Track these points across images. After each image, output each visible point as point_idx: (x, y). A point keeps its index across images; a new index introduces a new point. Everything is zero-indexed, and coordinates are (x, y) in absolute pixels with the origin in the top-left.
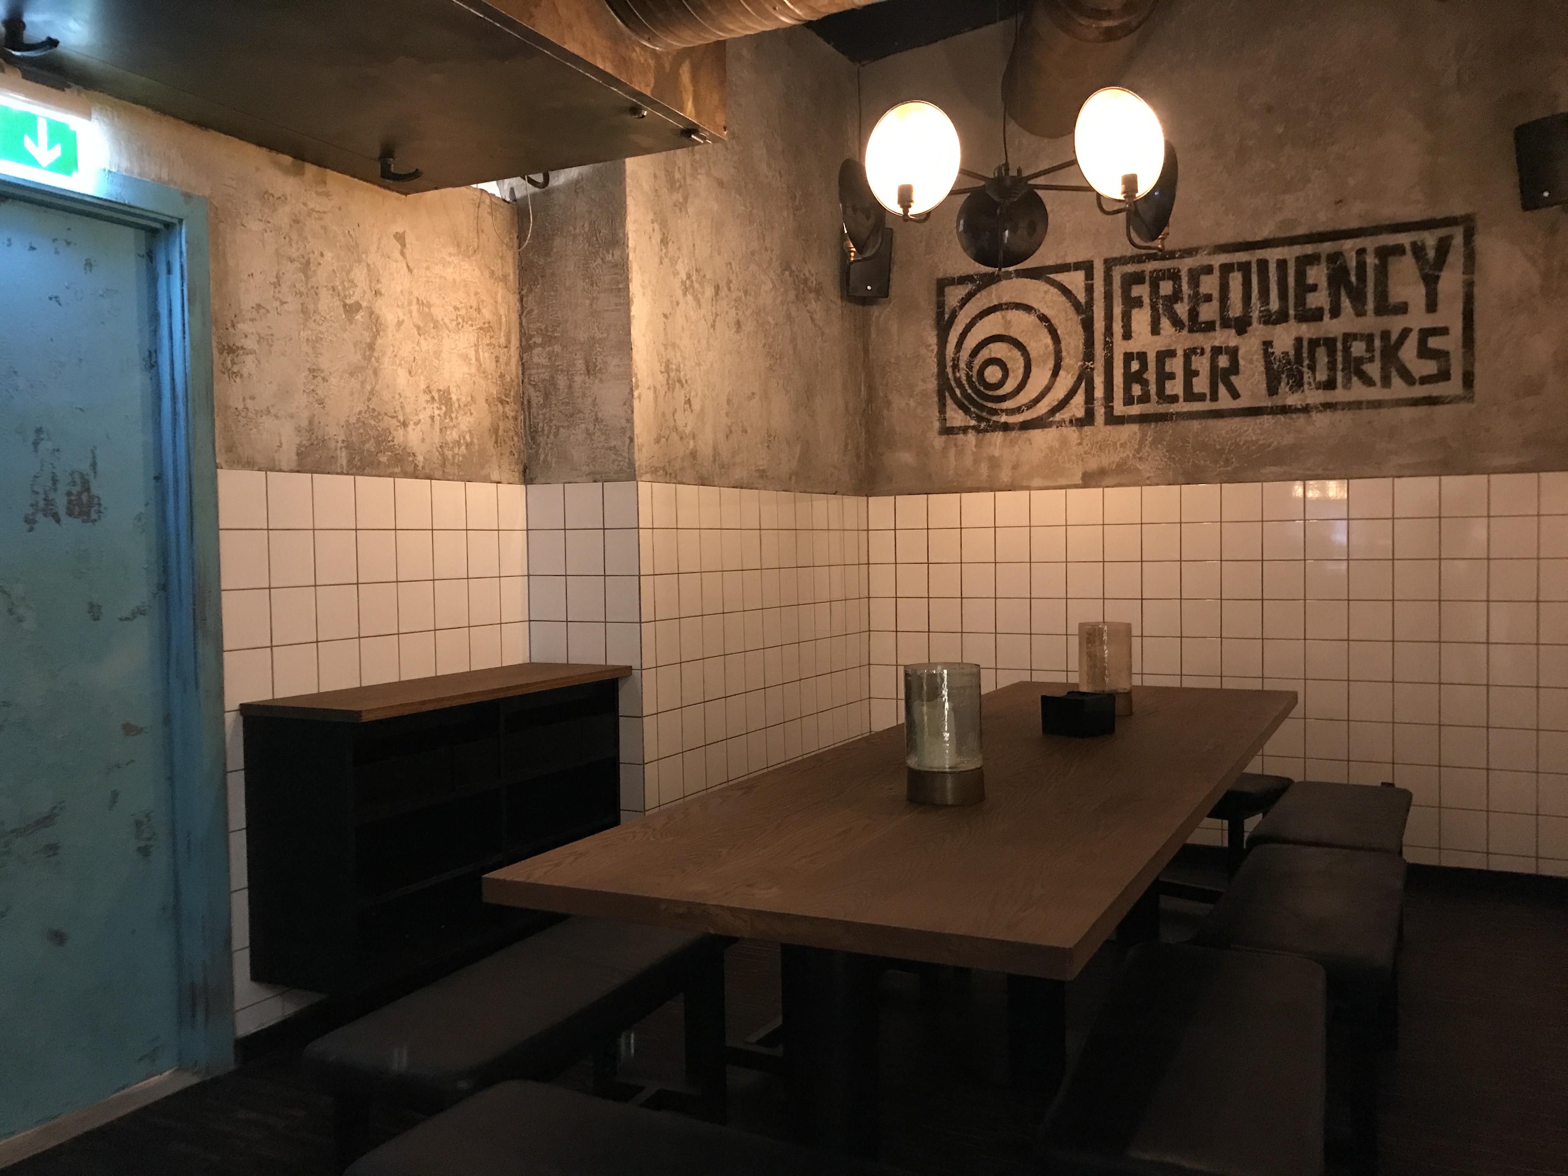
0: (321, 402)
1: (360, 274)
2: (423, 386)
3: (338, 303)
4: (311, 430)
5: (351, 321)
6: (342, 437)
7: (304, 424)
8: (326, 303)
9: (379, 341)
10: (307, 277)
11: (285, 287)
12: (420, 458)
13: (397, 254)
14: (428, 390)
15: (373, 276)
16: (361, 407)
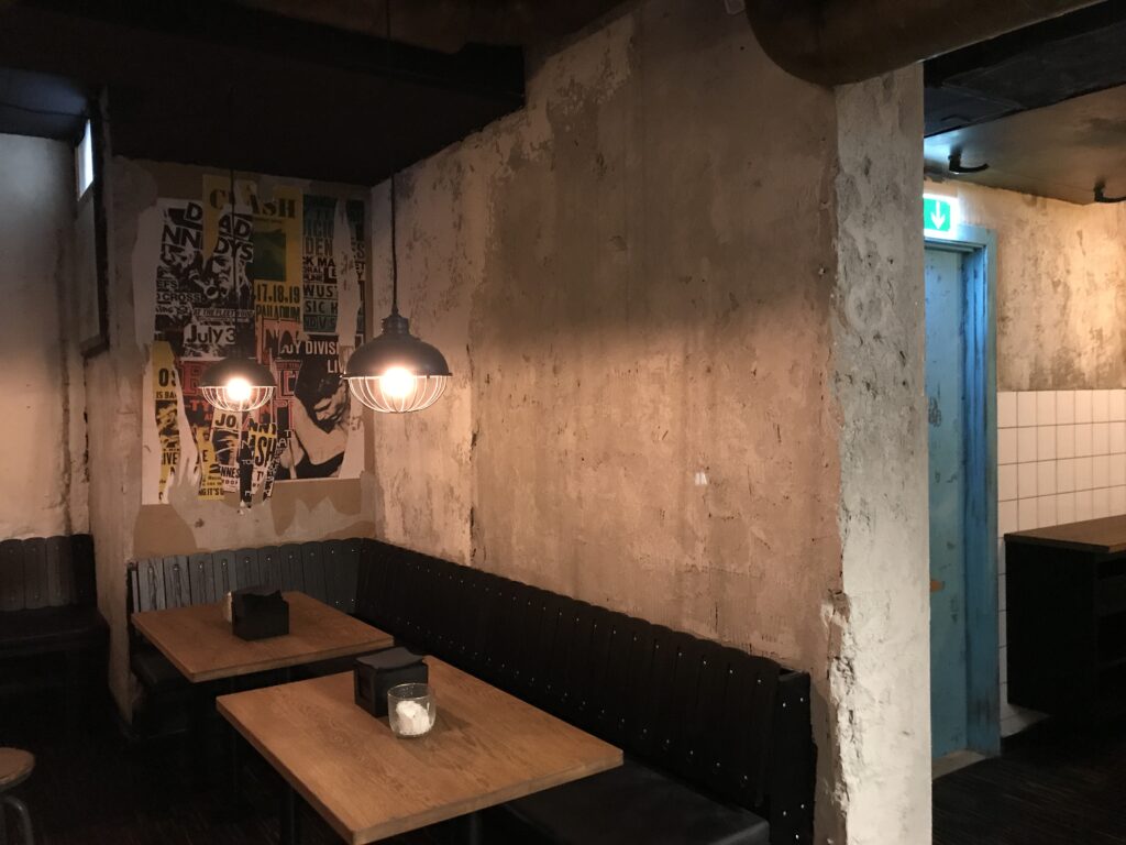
0: (1041, 346)
1: (1060, 262)
2: (1089, 329)
3: (1049, 281)
4: (1036, 364)
5: (1056, 292)
6: (1049, 367)
7: (1033, 360)
8: (1045, 282)
9: (1069, 303)
10: (1037, 269)
11: (1026, 277)
12: (1087, 376)
13: (1078, 246)
14: (1091, 332)
15: (1067, 262)
16: (1059, 347)
